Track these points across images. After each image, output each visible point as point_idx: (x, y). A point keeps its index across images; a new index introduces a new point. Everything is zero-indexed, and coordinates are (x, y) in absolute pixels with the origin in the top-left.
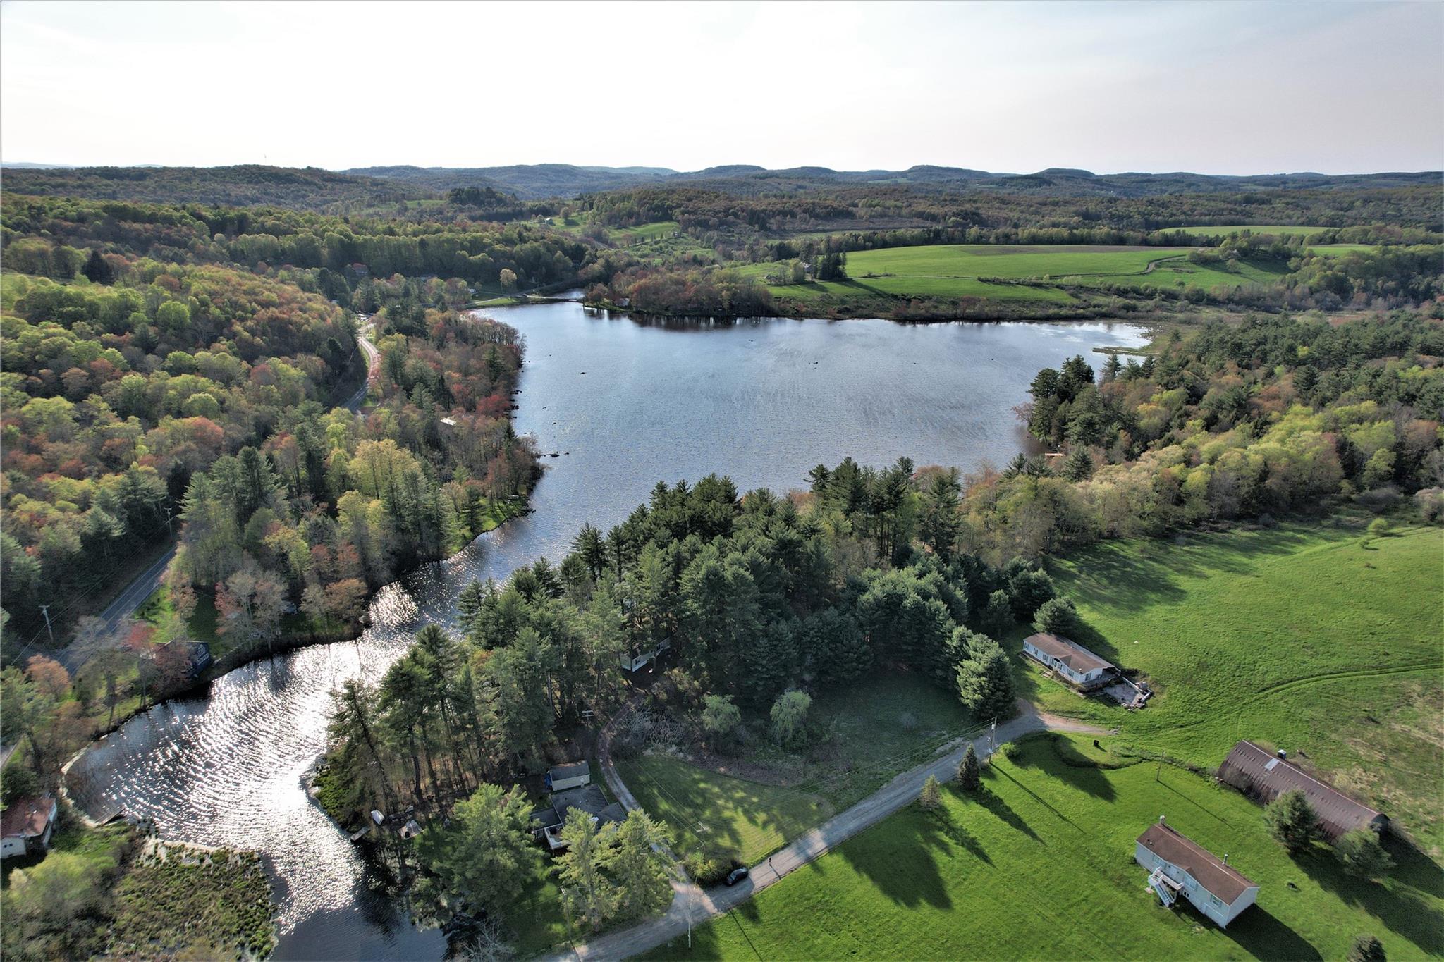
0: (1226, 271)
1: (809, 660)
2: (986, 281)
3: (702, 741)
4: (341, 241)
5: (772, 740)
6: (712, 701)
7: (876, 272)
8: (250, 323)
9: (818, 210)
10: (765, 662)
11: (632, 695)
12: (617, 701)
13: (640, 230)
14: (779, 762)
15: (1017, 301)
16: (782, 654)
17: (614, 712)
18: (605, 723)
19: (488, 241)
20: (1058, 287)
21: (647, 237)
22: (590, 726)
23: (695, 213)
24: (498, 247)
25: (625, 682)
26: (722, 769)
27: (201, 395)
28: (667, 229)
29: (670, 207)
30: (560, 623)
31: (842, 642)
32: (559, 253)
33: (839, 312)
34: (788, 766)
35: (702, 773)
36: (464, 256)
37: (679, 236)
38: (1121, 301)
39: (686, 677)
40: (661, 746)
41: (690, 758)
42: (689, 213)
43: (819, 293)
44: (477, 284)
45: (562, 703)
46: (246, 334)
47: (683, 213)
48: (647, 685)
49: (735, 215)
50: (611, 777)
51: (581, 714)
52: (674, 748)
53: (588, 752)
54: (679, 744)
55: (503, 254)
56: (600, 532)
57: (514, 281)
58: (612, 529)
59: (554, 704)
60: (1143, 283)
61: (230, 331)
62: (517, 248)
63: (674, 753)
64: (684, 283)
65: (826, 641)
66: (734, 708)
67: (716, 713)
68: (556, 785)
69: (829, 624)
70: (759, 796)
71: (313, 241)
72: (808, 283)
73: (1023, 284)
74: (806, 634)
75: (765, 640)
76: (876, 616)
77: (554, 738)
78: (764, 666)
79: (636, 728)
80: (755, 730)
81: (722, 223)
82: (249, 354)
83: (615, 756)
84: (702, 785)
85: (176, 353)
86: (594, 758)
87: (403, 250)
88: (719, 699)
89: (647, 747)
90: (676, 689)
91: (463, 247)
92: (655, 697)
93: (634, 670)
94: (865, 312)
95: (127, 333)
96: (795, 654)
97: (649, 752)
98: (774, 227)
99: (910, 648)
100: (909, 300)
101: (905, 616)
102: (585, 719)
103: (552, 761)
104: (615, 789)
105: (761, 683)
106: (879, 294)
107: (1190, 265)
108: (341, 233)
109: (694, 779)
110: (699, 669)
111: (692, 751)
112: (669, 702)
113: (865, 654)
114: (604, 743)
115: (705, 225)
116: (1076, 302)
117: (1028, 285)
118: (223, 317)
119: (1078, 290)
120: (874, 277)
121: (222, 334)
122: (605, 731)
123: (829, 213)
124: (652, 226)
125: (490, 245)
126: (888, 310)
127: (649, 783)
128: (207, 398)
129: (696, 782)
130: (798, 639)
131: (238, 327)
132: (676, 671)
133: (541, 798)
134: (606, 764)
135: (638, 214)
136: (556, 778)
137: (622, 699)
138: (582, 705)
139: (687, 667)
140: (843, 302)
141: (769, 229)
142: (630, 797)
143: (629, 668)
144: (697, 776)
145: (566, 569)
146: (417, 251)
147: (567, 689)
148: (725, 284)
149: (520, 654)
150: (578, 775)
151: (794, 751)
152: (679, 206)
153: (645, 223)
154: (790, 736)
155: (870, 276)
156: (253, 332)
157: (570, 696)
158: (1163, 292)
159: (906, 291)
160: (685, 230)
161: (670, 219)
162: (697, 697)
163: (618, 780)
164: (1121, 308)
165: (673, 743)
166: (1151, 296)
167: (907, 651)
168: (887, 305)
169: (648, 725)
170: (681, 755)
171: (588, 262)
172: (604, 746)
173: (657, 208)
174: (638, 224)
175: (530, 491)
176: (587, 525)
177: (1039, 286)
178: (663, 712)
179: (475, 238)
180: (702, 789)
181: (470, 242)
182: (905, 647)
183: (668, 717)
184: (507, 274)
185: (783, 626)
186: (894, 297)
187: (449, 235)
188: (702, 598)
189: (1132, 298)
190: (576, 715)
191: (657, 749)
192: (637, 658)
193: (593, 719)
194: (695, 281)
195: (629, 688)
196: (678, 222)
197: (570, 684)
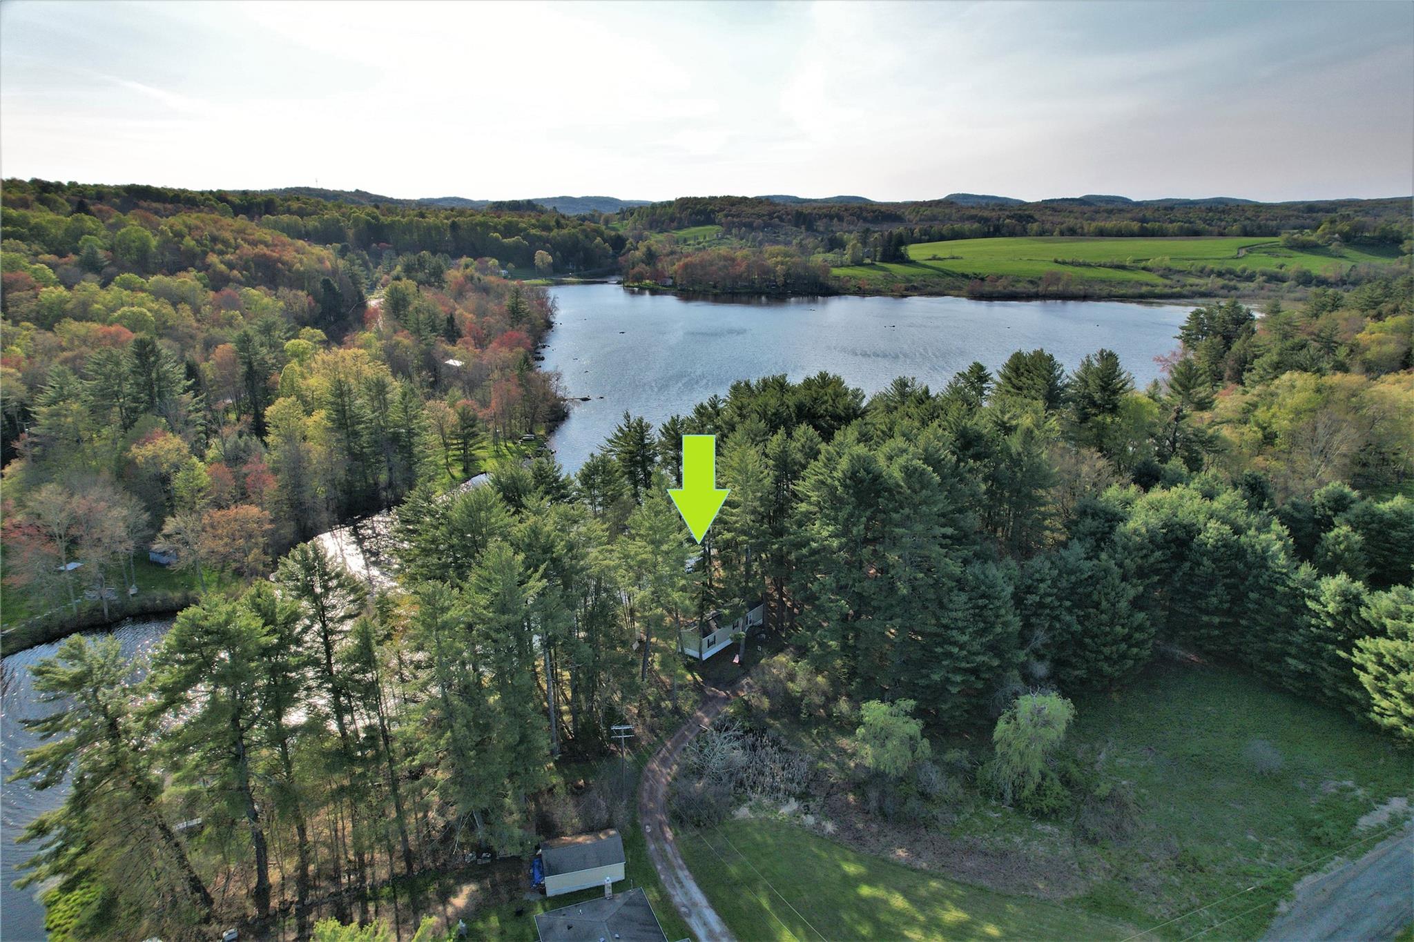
0: (1330, 255)
1: (1040, 637)
2: (1064, 263)
3: (845, 791)
4: (368, 223)
5: (990, 792)
6: (874, 711)
7: (941, 255)
8: (228, 257)
9: (865, 214)
10: (965, 638)
11: (706, 701)
12: (676, 710)
13: (682, 233)
14: (1018, 840)
15: (1103, 281)
16: (993, 625)
17: (672, 730)
18: (652, 750)
19: (523, 225)
20: (1144, 269)
21: (690, 239)
22: (626, 755)
23: (738, 216)
24: (533, 231)
25: (689, 677)
26: (901, 853)
27: (135, 309)
28: (711, 231)
29: (713, 211)
30: (571, 547)
31: (1097, 605)
32: (599, 239)
33: (907, 289)
34: (1039, 849)
35: (859, 860)
36: (497, 239)
37: (722, 238)
38: (1220, 282)
39: (802, 668)
40: (766, 802)
41: (830, 827)
42: (733, 216)
43: (881, 273)
44: (511, 265)
45: (575, 713)
46: (223, 267)
47: (726, 216)
48: (732, 684)
49: (781, 220)
50: (670, 867)
51: (611, 733)
52: (793, 805)
53: (621, 815)
54: (802, 797)
55: (539, 238)
56: (648, 426)
57: (549, 264)
58: (667, 420)
59: (561, 714)
60: (1238, 266)
61: (204, 263)
62: (555, 232)
63: (795, 815)
64: (733, 260)
65: (1068, 603)
66: (914, 727)
67: (881, 737)
68: (555, 885)
69: (1071, 572)
70: (998, 922)
71: (338, 221)
72: (868, 265)
73: (1105, 266)
74: (1030, 590)
75: (964, 597)
76: (1152, 560)
77: (555, 780)
78: (962, 647)
79: (715, 763)
80: (951, 770)
81: (766, 225)
82: (217, 282)
83: (678, 819)
84: (865, 891)
85: (126, 275)
86: (634, 825)
87: (433, 233)
88: (884, 707)
89: (740, 801)
90: (786, 691)
91: (496, 230)
92: (747, 706)
93: (705, 657)
94: (936, 289)
95: (70, 254)
96: (1016, 623)
97: (743, 812)
98: (821, 229)
99: (1216, 620)
100: (982, 279)
101: (1206, 561)
102: (617, 743)
103: (547, 828)
104: (678, 898)
105: (959, 678)
106: (948, 274)
107: (1286, 250)
108: (368, 215)
109: (845, 877)
110: (828, 654)
111: (832, 814)
112: (773, 713)
113: (1140, 628)
114: (652, 792)
115: (750, 226)
116: (1168, 282)
117: (1110, 267)
118: (198, 249)
119: (1167, 272)
120: (940, 259)
121: (193, 266)
122: (655, 766)
123: (877, 217)
124: (694, 229)
125: (525, 229)
126: (960, 288)
127: (751, 882)
128: (141, 313)
129: (851, 882)
130: (1018, 600)
131: (213, 259)
132: (782, 658)
133: (519, 913)
134: (659, 837)
135: (681, 219)
136: (554, 871)
137: (686, 708)
138: (612, 715)
139: (802, 652)
140: (908, 281)
141: (816, 231)
142: (711, 916)
143: (696, 654)
144: (851, 869)
145: (587, 477)
146: (448, 236)
147: (585, 685)
148: (779, 259)
149: (483, 600)
150: (601, 862)
151: (1041, 815)
152: (721, 210)
153: (688, 227)
154: (1032, 786)
155: (934, 258)
156: (231, 266)
157: (590, 699)
158: (1263, 274)
159: (977, 271)
160: (729, 231)
161: (712, 222)
162: (824, 706)
163: (684, 874)
164: (1223, 288)
165: (789, 794)
166: (1251, 278)
167: (1209, 625)
168: (958, 284)
169: (739, 756)
170: (810, 820)
171: (629, 250)
172: (653, 797)
173: (699, 213)
174: (679, 228)
175: (551, 431)
176: (627, 417)
177: (1122, 267)
178: (764, 731)
179: (510, 222)
180: (864, 900)
181: (505, 226)
182: (1205, 618)
183: (775, 742)
184: (543, 257)
185: (994, 572)
186: (965, 276)
187: (482, 219)
188: (842, 515)
189: (1230, 280)
190: (601, 733)
191: (760, 806)
192: (710, 637)
193: (632, 742)
194: (745, 258)
195: (697, 688)
196: (721, 225)
197: (592, 678)
